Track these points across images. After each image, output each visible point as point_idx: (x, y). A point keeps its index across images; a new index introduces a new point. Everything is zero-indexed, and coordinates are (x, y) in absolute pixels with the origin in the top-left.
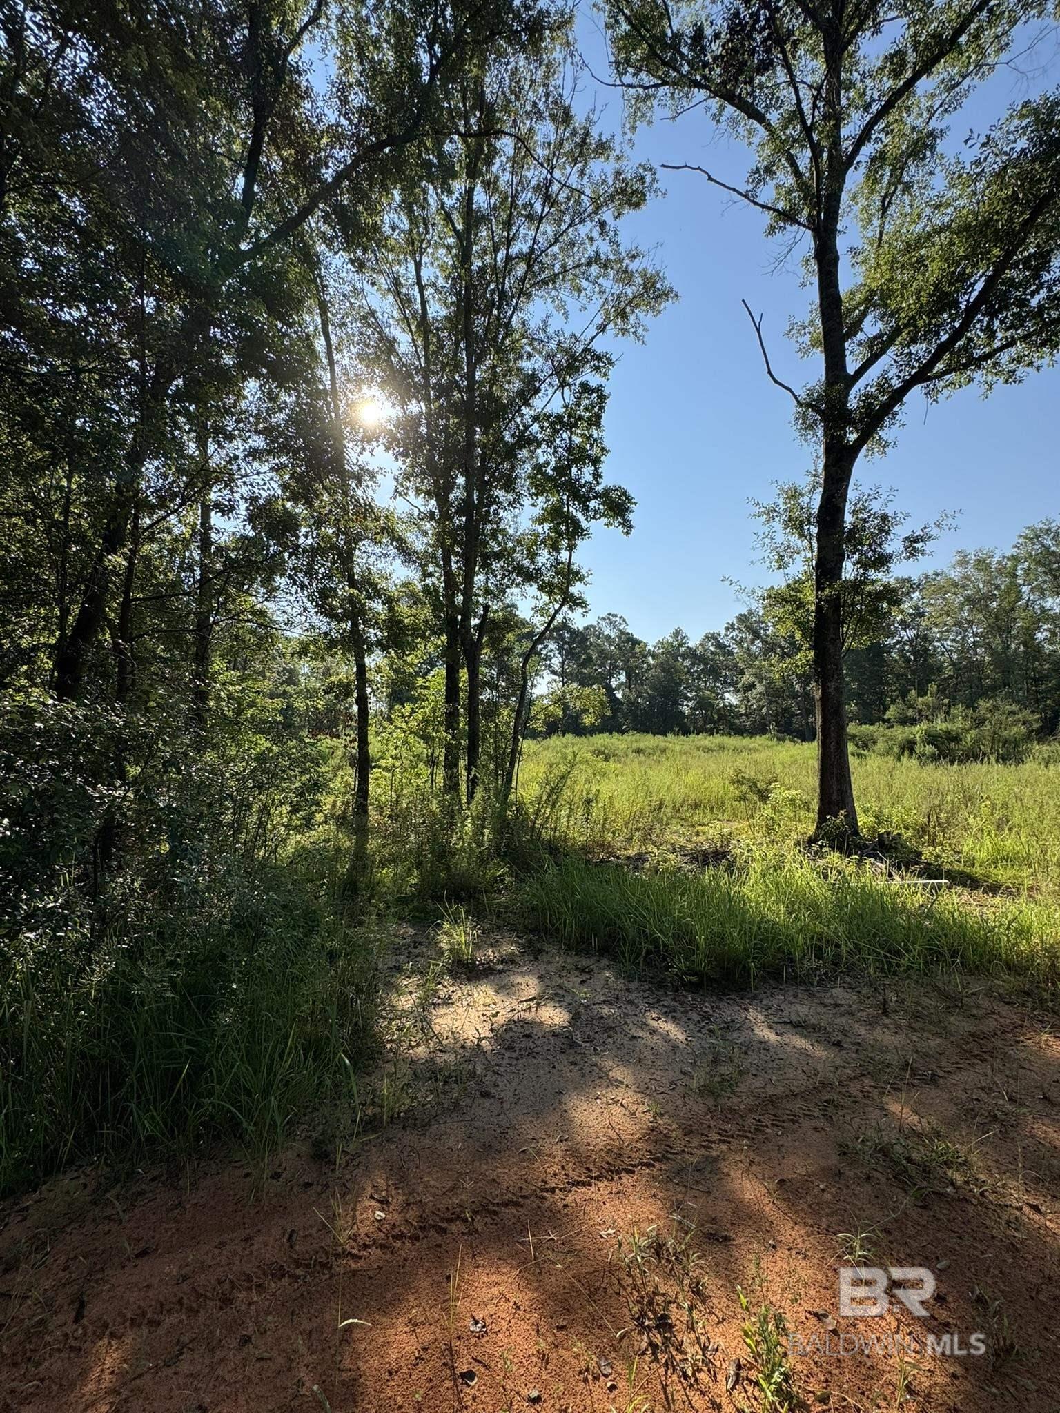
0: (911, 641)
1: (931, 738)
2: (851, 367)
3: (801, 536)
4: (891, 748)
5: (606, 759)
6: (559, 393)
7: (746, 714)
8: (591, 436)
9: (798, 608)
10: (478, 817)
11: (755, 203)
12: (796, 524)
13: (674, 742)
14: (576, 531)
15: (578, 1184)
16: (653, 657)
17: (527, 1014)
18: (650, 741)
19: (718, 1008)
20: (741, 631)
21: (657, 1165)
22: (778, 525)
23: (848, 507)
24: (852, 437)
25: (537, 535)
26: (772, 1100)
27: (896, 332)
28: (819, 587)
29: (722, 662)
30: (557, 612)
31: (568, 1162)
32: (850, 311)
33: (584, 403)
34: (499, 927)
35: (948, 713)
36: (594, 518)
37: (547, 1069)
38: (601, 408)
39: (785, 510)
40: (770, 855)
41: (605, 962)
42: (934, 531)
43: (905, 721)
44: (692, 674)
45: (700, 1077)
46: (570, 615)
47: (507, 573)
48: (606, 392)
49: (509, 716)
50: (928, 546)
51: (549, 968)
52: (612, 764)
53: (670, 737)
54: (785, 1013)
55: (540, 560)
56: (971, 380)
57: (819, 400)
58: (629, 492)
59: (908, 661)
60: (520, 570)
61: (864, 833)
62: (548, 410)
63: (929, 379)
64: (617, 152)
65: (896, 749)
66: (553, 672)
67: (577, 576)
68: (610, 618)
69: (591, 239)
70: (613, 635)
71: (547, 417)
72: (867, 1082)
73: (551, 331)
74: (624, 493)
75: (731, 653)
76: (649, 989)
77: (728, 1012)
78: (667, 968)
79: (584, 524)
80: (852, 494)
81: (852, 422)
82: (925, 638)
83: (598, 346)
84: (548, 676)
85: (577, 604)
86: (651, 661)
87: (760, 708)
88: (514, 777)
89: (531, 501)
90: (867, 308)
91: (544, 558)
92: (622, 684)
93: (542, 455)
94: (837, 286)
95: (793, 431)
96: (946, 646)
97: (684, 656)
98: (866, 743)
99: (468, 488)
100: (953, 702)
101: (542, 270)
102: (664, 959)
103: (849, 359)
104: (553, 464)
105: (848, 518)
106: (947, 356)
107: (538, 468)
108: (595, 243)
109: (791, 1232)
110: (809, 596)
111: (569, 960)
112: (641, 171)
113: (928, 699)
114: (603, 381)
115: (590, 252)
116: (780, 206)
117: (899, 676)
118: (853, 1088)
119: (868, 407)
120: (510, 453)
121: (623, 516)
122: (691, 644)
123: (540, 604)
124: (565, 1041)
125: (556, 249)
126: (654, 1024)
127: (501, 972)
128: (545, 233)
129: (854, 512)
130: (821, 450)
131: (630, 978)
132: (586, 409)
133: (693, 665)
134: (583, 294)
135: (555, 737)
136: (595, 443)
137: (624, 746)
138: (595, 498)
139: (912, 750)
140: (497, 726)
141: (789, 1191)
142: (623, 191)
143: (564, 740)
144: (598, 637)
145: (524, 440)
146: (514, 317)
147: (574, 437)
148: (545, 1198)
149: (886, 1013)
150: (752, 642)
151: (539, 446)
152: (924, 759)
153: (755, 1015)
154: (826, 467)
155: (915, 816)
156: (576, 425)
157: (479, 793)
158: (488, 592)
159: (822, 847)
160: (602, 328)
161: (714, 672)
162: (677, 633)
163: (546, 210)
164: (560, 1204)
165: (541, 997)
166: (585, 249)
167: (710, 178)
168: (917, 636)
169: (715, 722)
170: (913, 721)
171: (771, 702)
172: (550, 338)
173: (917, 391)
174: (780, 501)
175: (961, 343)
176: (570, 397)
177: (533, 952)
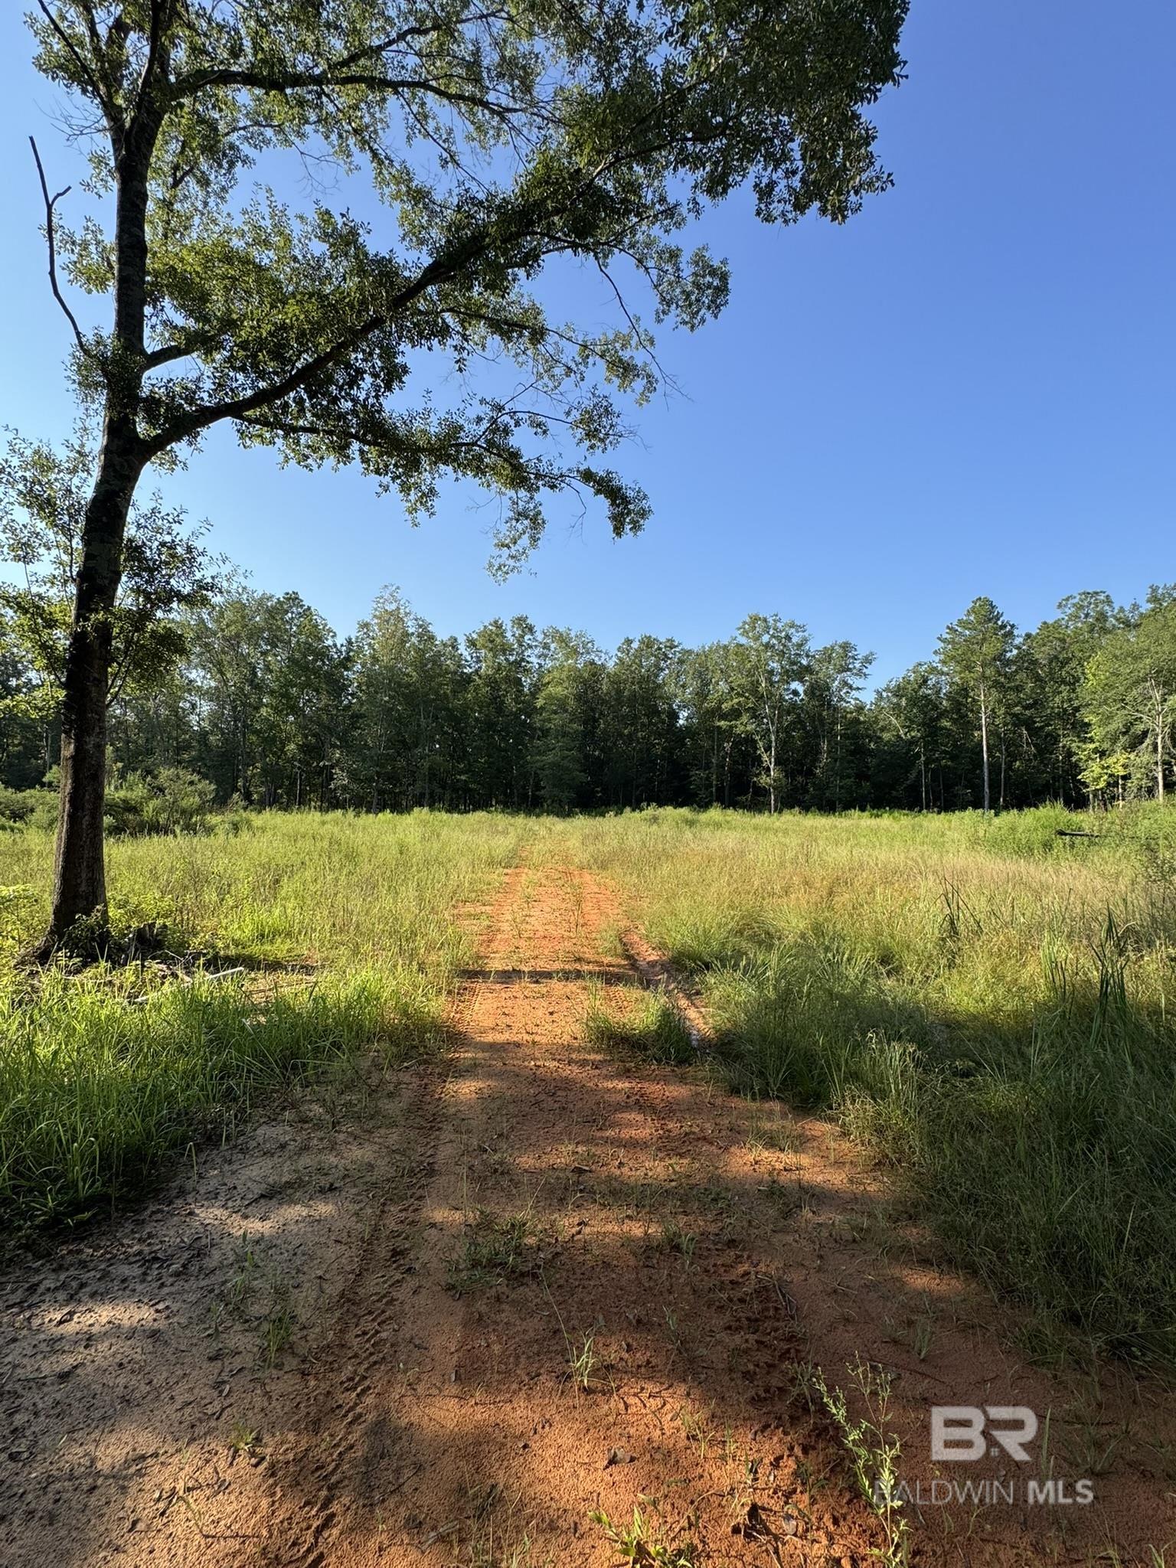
2: (151, 344)
19: (148, 1236)
21: (336, 1508)
26: (347, 1299)
54: (242, 1188)
56: (274, 443)
57: (107, 359)
61: (116, 931)
63: (242, 418)
109: (518, 1415)
126: (72, 1327)
141: (472, 1379)
153: (210, 1214)
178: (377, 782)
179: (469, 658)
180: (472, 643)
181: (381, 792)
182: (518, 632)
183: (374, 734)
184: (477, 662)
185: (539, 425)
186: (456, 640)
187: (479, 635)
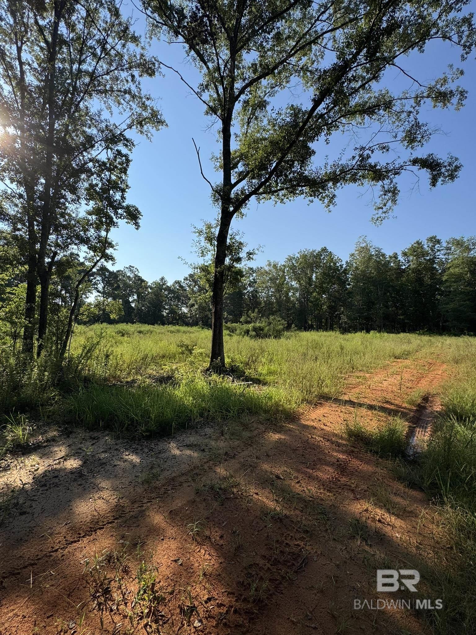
0: (252, 292)
1: (255, 329)
2: (233, 181)
3: (211, 244)
4: (241, 333)
5: (123, 335)
6: (105, 150)
7: (190, 317)
8: (121, 177)
9: (208, 274)
10: (42, 366)
11: (201, 99)
12: (209, 239)
13: (157, 328)
14: (111, 223)
15: (72, 542)
16: (151, 289)
17: (57, 466)
18: (146, 327)
19: (157, 445)
20: (190, 281)
21: (116, 521)
22: (202, 238)
23: (229, 237)
24: (231, 209)
25: (89, 220)
26: (173, 479)
27: (248, 173)
28: (216, 267)
29: (182, 294)
30: (98, 261)
31: (68, 534)
32: (234, 159)
33: (118, 160)
34: (48, 423)
35: (260, 320)
36: (120, 218)
37: (64, 491)
38: (127, 166)
39: (206, 233)
40: (190, 376)
41: (107, 432)
42: (256, 252)
43: (248, 322)
44: (168, 298)
45: (143, 476)
46: (105, 264)
47: (70, 237)
48: (130, 158)
49: (67, 312)
50: (254, 257)
51: (75, 440)
52: (125, 338)
53: (156, 326)
54: (186, 441)
55: (89, 234)
56: (271, 198)
57: (220, 191)
58: (139, 209)
59: (250, 299)
60: (78, 237)
61: (227, 366)
62: (99, 157)
63: (257, 194)
64: (142, 45)
65: (243, 333)
66: (98, 291)
67: (111, 245)
68: (130, 268)
69: (127, 81)
70: (131, 276)
71: (98, 161)
72: (211, 462)
73: (102, 118)
74: (137, 209)
75: (185, 290)
76: (127, 442)
77: (162, 445)
78: (136, 431)
79: (115, 220)
80: (230, 232)
81: (232, 203)
82: (256, 291)
83: (128, 134)
84: (95, 293)
85: (109, 259)
86: (150, 291)
87: (196, 315)
88: (68, 344)
89: (85, 202)
90: (240, 159)
91: (92, 232)
92: (135, 300)
93: (95, 180)
94: (229, 146)
95: (210, 200)
96: (262, 295)
97: (165, 290)
98: (233, 330)
99: (47, 186)
100: (262, 316)
101: (99, 85)
102: (136, 427)
103: (232, 177)
104: (100, 185)
105: (228, 241)
106: (264, 187)
107: (92, 186)
108: (129, 84)
109: (171, 531)
110: (212, 270)
111: (87, 435)
112: (153, 60)
113: (255, 314)
114: (129, 153)
115: (126, 87)
116: (211, 104)
117: (247, 305)
118: (206, 467)
119: (237, 199)
120: (76, 173)
121: (135, 220)
122: (169, 285)
123: (89, 256)
124: (77, 474)
125: (108, 77)
126: (127, 457)
127: (45, 447)
128: (102, 67)
129: (231, 239)
130: (220, 212)
131: (118, 438)
132: (119, 163)
133: (169, 294)
134: (121, 106)
135: (96, 324)
136: (123, 181)
137: (133, 329)
138: (121, 208)
139: (248, 333)
140: (59, 317)
141: (173, 515)
142: (144, 65)
143: (102, 326)
144: (124, 277)
145: (83, 169)
146: (81, 103)
147: (112, 176)
148: (51, 556)
149: (222, 435)
150: (195, 287)
151: (92, 174)
152: (252, 337)
153: (173, 445)
154: (221, 218)
155: (244, 359)
156: (113, 170)
157: (43, 353)
158: (57, 245)
159: (211, 372)
160: (130, 127)
161: (178, 298)
162: (162, 279)
163: (103, 55)
164: (60, 556)
165: (67, 456)
166: (124, 84)
167: (182, 78)
168: (254, 290)
169: (177, 320)
170: (249, 322)
171: (200, 313)
172: (102, 122)
173: (253, 198)
174: (204, 229)
175: (268, 184)
176: (111, 155)
177: (67, 434)
178: (359, 320)
179: (404, 261)
180: (405, 254)
181: (360, 324)
182: (431, 244)
183: (358, 300)
184: (408, 263)
185: (384, 148)
186: (396, 254)
187: (408, 249)
